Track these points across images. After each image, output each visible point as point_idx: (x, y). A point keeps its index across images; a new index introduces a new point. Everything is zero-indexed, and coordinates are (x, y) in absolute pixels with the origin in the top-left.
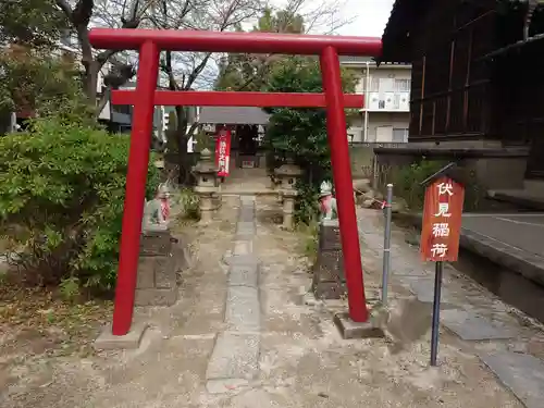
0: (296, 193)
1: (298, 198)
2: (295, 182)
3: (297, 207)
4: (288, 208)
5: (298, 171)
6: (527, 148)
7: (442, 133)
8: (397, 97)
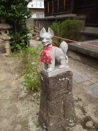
0: (10, 38)
1: (11, 40)
2: (8, 33)
3: (11, 45)
4: (7, 46)
5: (9, 27)
6: (85, 16)
7: (56, 13)
8: (37, 3)
